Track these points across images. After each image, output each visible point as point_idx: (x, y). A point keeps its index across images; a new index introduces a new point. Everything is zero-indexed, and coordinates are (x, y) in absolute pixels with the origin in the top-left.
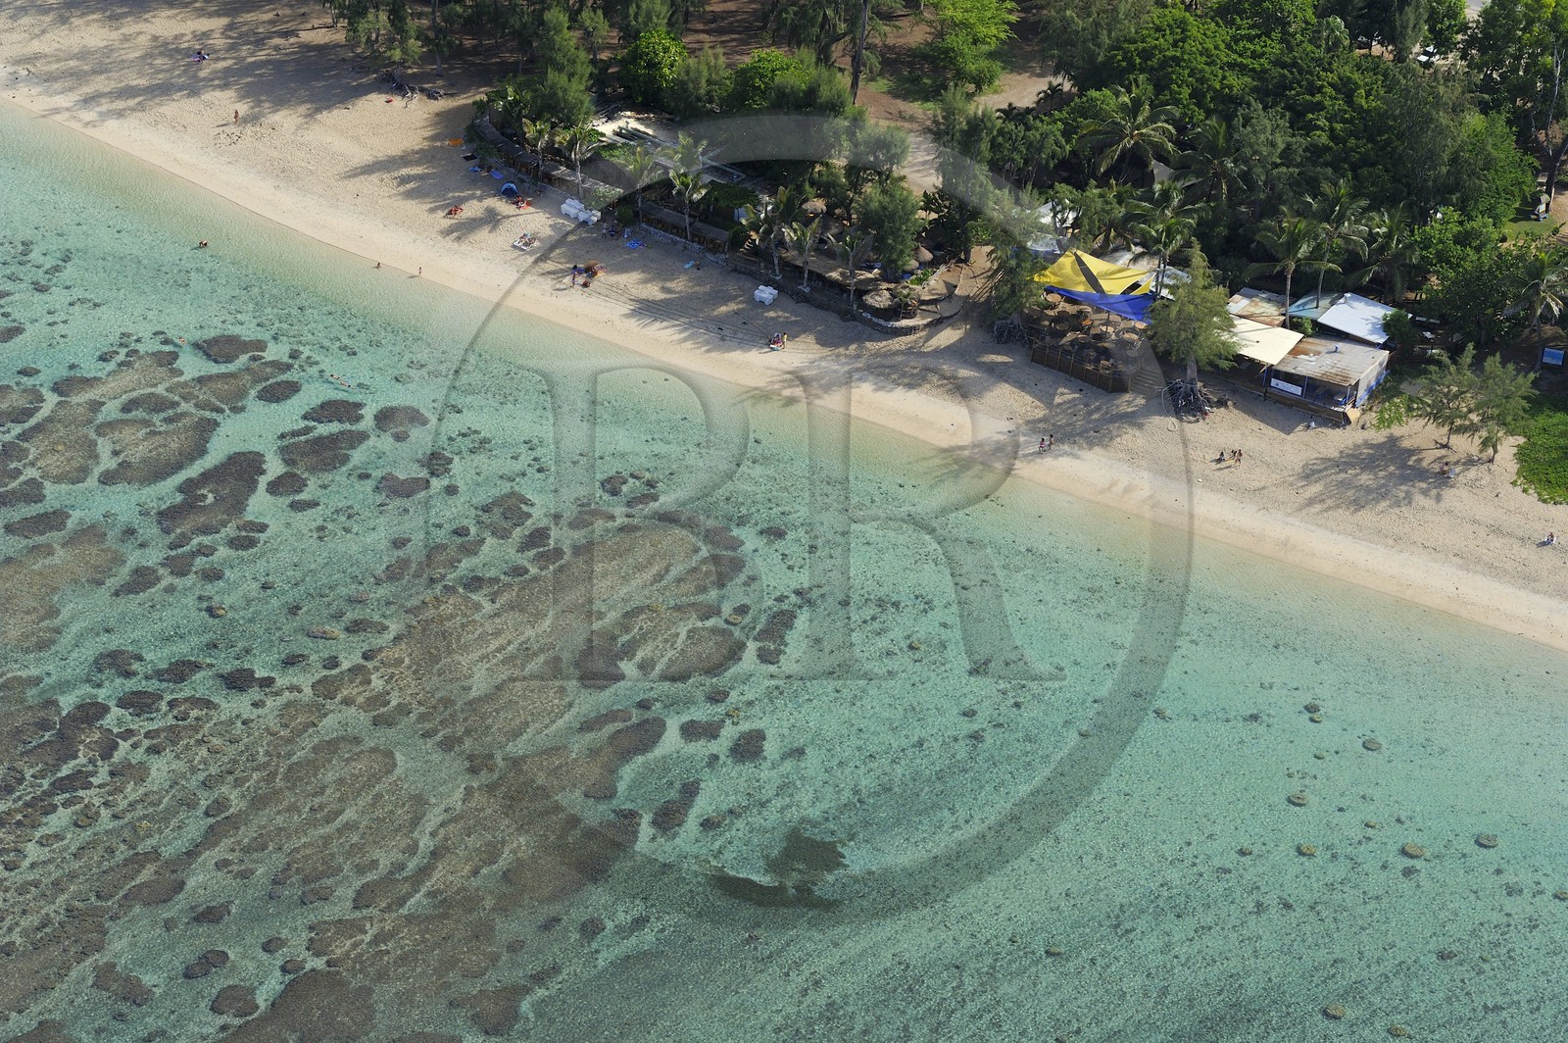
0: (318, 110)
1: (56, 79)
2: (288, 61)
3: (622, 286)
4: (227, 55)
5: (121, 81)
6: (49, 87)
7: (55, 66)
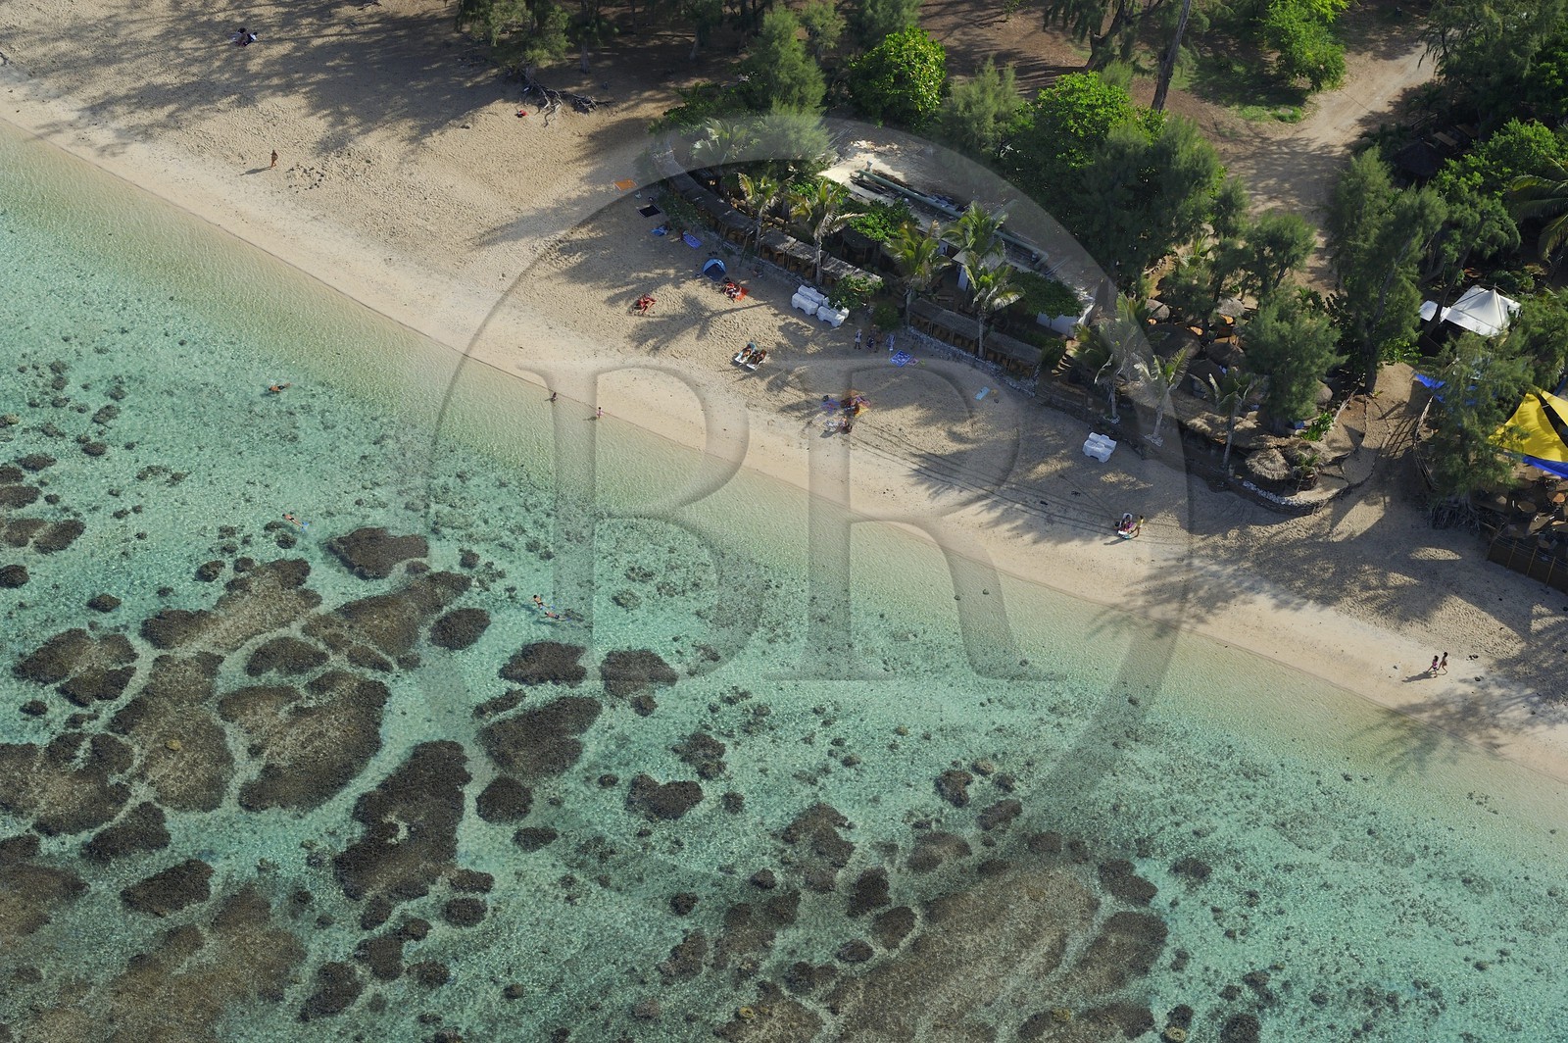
0: (426, 130)
1: (45, 73)
2: (370, 46)
3: (895, 431)
4: (282, 35)
5: (140, 78)
6: (37, 86)
7: (40, 51)
